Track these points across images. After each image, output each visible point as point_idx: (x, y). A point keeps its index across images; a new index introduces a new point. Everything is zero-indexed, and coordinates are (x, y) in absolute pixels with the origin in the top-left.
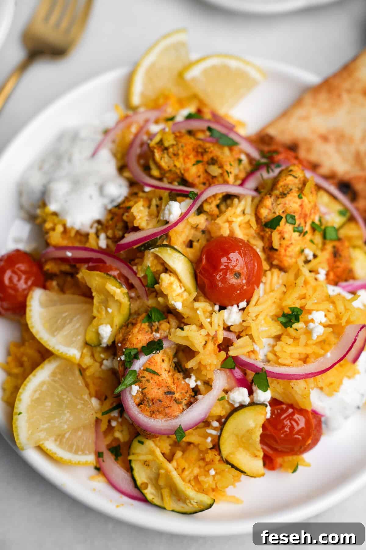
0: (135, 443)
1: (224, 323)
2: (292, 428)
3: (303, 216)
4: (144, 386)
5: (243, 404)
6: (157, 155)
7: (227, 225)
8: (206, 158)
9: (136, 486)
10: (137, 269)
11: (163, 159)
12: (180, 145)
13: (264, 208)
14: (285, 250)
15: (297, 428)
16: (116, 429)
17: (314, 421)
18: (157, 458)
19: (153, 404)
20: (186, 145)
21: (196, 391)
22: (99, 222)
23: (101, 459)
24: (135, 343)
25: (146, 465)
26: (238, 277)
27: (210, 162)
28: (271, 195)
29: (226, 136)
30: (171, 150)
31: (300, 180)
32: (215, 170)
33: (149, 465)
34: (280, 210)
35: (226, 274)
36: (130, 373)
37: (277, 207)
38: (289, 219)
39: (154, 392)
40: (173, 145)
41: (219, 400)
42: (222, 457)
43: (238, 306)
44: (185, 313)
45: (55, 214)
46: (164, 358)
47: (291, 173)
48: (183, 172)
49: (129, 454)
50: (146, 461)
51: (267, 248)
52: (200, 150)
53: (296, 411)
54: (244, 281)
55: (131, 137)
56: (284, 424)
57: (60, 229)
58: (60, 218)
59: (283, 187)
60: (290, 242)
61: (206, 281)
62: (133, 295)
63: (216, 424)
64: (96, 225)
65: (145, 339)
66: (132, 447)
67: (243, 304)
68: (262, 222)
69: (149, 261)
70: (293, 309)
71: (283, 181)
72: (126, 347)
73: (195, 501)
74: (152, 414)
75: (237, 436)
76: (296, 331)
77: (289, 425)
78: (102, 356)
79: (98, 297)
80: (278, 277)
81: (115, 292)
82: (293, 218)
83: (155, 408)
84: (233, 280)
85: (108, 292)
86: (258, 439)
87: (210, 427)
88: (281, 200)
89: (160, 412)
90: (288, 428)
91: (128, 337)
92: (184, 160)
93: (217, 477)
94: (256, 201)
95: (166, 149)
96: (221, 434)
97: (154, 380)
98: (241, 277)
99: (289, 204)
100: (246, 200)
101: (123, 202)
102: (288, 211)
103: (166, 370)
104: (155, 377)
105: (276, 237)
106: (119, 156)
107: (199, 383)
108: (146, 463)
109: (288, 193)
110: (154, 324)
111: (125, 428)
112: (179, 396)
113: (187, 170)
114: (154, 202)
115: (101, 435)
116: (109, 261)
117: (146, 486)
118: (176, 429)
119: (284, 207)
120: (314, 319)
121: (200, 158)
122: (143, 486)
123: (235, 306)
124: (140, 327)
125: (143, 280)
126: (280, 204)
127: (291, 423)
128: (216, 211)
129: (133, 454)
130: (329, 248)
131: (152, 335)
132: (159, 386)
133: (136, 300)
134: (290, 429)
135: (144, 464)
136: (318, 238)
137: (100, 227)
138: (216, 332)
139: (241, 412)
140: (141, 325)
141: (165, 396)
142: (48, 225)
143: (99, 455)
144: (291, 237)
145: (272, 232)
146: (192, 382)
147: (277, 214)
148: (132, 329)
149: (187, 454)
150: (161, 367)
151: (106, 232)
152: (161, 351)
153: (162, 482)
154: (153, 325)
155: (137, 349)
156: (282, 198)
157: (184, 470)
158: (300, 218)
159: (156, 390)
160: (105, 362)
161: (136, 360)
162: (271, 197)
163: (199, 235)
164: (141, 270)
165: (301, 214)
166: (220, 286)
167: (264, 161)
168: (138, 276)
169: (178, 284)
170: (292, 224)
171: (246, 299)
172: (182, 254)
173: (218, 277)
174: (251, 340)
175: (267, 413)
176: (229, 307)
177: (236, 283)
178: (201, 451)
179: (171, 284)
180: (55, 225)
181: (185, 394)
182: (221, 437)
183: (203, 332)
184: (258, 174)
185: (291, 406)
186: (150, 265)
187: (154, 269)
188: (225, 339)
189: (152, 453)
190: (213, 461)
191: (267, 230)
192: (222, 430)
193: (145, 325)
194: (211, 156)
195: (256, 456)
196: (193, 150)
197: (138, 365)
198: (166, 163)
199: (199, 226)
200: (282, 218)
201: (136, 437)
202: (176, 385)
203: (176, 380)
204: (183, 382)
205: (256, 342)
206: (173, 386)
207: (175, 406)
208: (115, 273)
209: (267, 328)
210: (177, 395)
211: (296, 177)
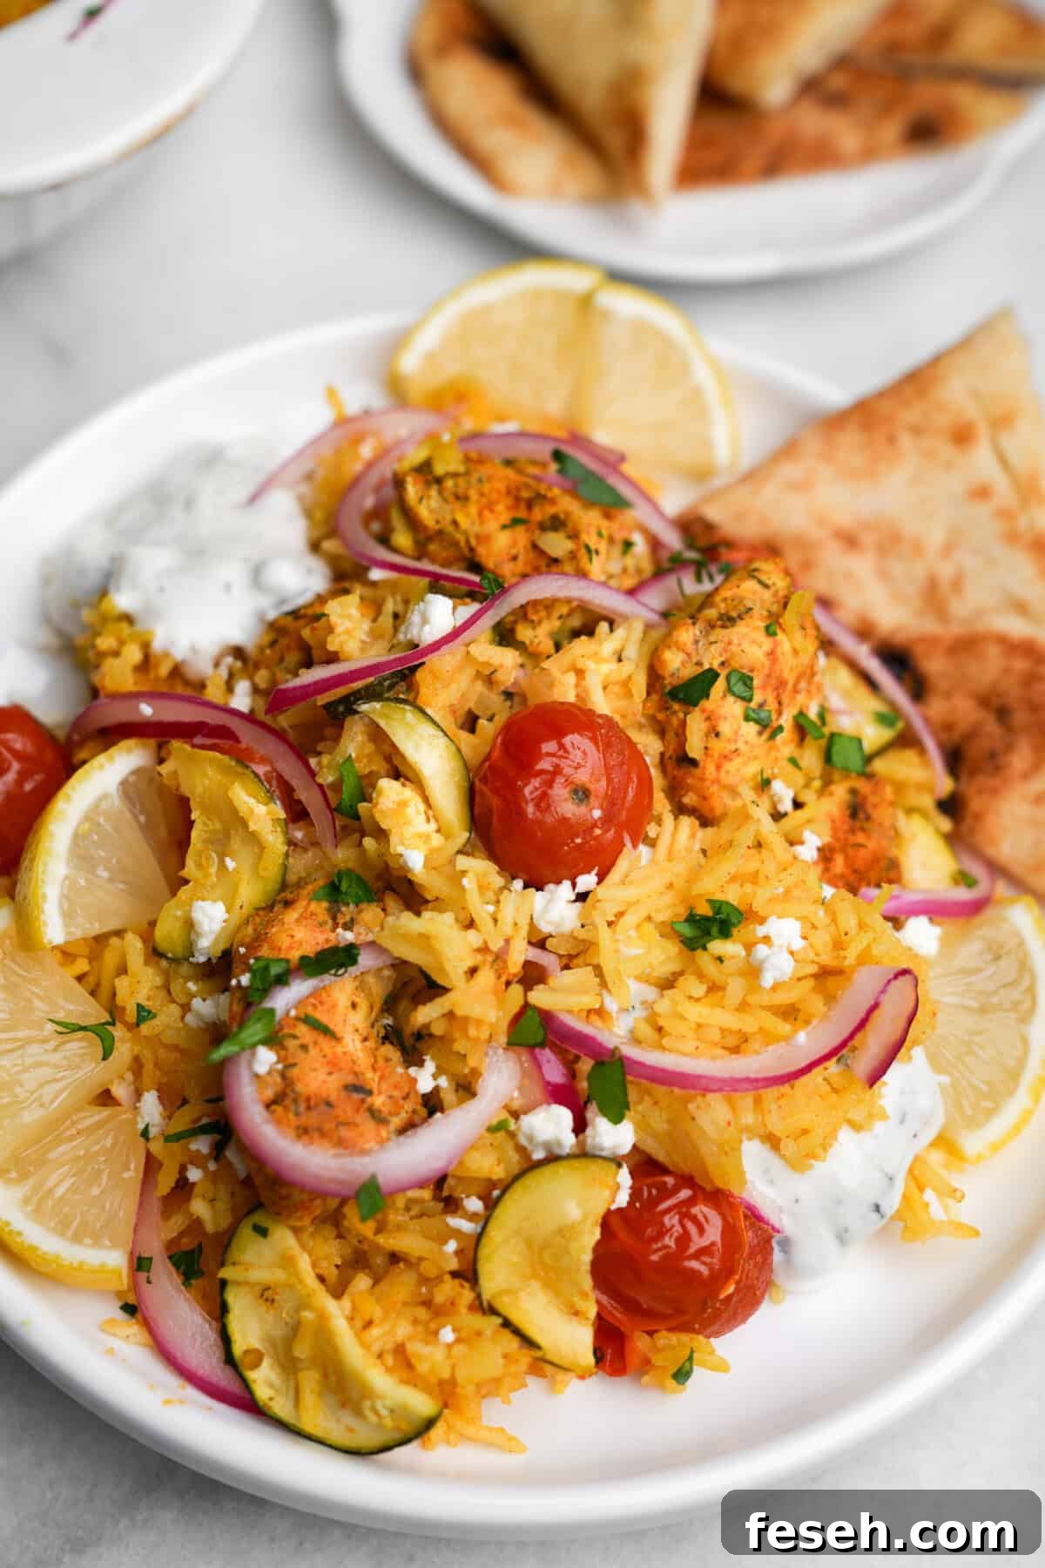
0: (246, 1232)
1: (532, 925)
2: (684, 1240)
3: (773, 682)
4: (291, 1060)
5: (558, 1151)
6: (412, 490)
7: (571, 678)
8: (538, 514)
9: (229, 1360)
10: (319, 763)
11: (424, 501)
12: (476, 476)
13: (674, 649)
14: (718, 768)
15: (698, 1242)
16: (197, 1190)
17: (748, 1237)
18: (301, 1282)
19: (309, 1108)
20: (490, 479)
21: (432, 1105)
22: (238, 652)
23: (142, 1276)
24: (284, 947)
25: (267, 1300)
26: (581, 801)
27: (548, 523)
28: (694, 618)
29: (600, 480)
30: (449, 483)
31: (775, 594)
32: (556, 544)
33: (273, 1301)
34: (713, 658)
35: (551, 787)
36: (257, 1016)
37: (707, 650)
38: (735, 684)
39: (316, 1079)
40: (455, 475)
41: (492, 1129)
42: (479, 1296)
43: (574, 885)
44: (428, 885)
45: (128, 618)
46: (358, 1000)
47: (756, 574)
48: (473, 542)
49: (222, 1264)
50: (268, 1288)
51: (670, 758)
52: (525, 494)
53: (700, 1197)
54: (597, 814)
55: (357, 467)
56: (662, 1224)
57: (133, 654)
58: (138, 627)
59: (729, 601)
60: (733, 747)
61: (495, 801)
62: (299, 835)
63: (474, 1204)
64: (229, 660)
65: (314, 942)
66: (234, 1246)
67: (586, 881)
68: (664, 687)
69: (354, 743)
70: (717, 906)
71: (730, 589)
72: (260, 954)
73: (388, 1403)
74: (303, 1132)
75: (529, 1243)
76: (718, 962)
77: (677, 1231)
78: (192, 986)
79: (205, 824)
80: (693, 835)
81: (252, 812)
82: (747, 681)
83: (311, 1119)
84: (567, 808)
85: (234, 811)
86: (587, 1257)
87: (460, 1212)
88: (719, 633)
89: (323, 1134)
90: (673, 1239)
91: (267, 931)
92: (480, 514)
93: (459, 1350)
94: (655, 635)
95: (439, 481)
96: (484, 1228)
97: (321, 1050)
98: (588, 803)
99: (739, 645)
100: (629, 629)
101: (311, 605)
102: (735, 664)
103: (357, 1031)
104: (325, 1043)
105: (696, 726)
106: (319, 515)
107: (443, 1082)
108: (267, 1294)
109: (740, 617)
110: (344, 909)
111: (223, 1193)
112: (384, 1103)
113: (484, 539)
114: (390, 606)
115: (155, 1207)
116: (248, 736)
117: (256, 1358)
118: (362, 1181)
119: (726, 651)
120: (773, 938)
121: (522, 513)
122: (248, 1360)
123: (567, 884)
124: (306, 908)
125: (330, 794)
126: (716, 642)
127: (683, 1226)
128: (547, 645)
129: (234, 1264)
130: (840, 791)
131: (332, 936)
132: (333, 1065)
133: (305, 850)
134: (677, 1240)
135: (262, 1295)
136: (811, 758)
137: (239, 664)
138: (507, 941)
139: (547, 1171)
140: (309, 904)
141: (343, 1094)
142: (105, 643)
143: (140, 1264)
144: (736, 733)
145: (686, 714)
146: (425, 1078)
147: (706, 666)
148: (283, 913)
149: (383, 1285)
150: (345, 1021)
151: (251, 678)
152: (350, 969)
153: (302, 1350)
154: (339, 911)
155: (287, 961)
156: (723, 627)
157: (369, 1324)
158: (764, 688)
159: (321, 1075)
160: (197, 1003)
161: (279, 987)
162: (694, 624)
163: (496, 701)
164: (329, 766)
165: (769, 676)
166: (530, 816)
167: (691, 555)
168: (320, 780)
169: (422, 807)
170: (743, 699)
171: (597, 868)
172: (443, 731)
173: (527, 791)
174: (597, 980)
175: (618, 1187)
176: (551, 887)
177: (574, 814)
178: (424, 1280)
179: (403, 804)
180: (122, 642)
181: (401, 1102)
182: (485, 1240)
183: (473, 938)
184: (671, 581)
185: (687, 1180)
186: (353, 755)
187: (363, 767)
188: (528, 964)
189: (288, 1262)
190: (453, 1303)
191: (676, 706)
192: (487, 1220)
193: (320, 908)
194: (551, 510)
195: (576, 1313)
196: (509, 492)
197: (284, 1000)
198: (431, 511)
199: (499, 676)
200: (717, 675)
201: (250, 1212)
202: (378, 1074)
203: (381, 1063)
204: (400, 1070)
205: (610, 985)
206: (369, 1075)
207: (368, 1125)
208: (261, 770)
209: (640, 951)
210: (378, 1101)
211: (766, 586)
